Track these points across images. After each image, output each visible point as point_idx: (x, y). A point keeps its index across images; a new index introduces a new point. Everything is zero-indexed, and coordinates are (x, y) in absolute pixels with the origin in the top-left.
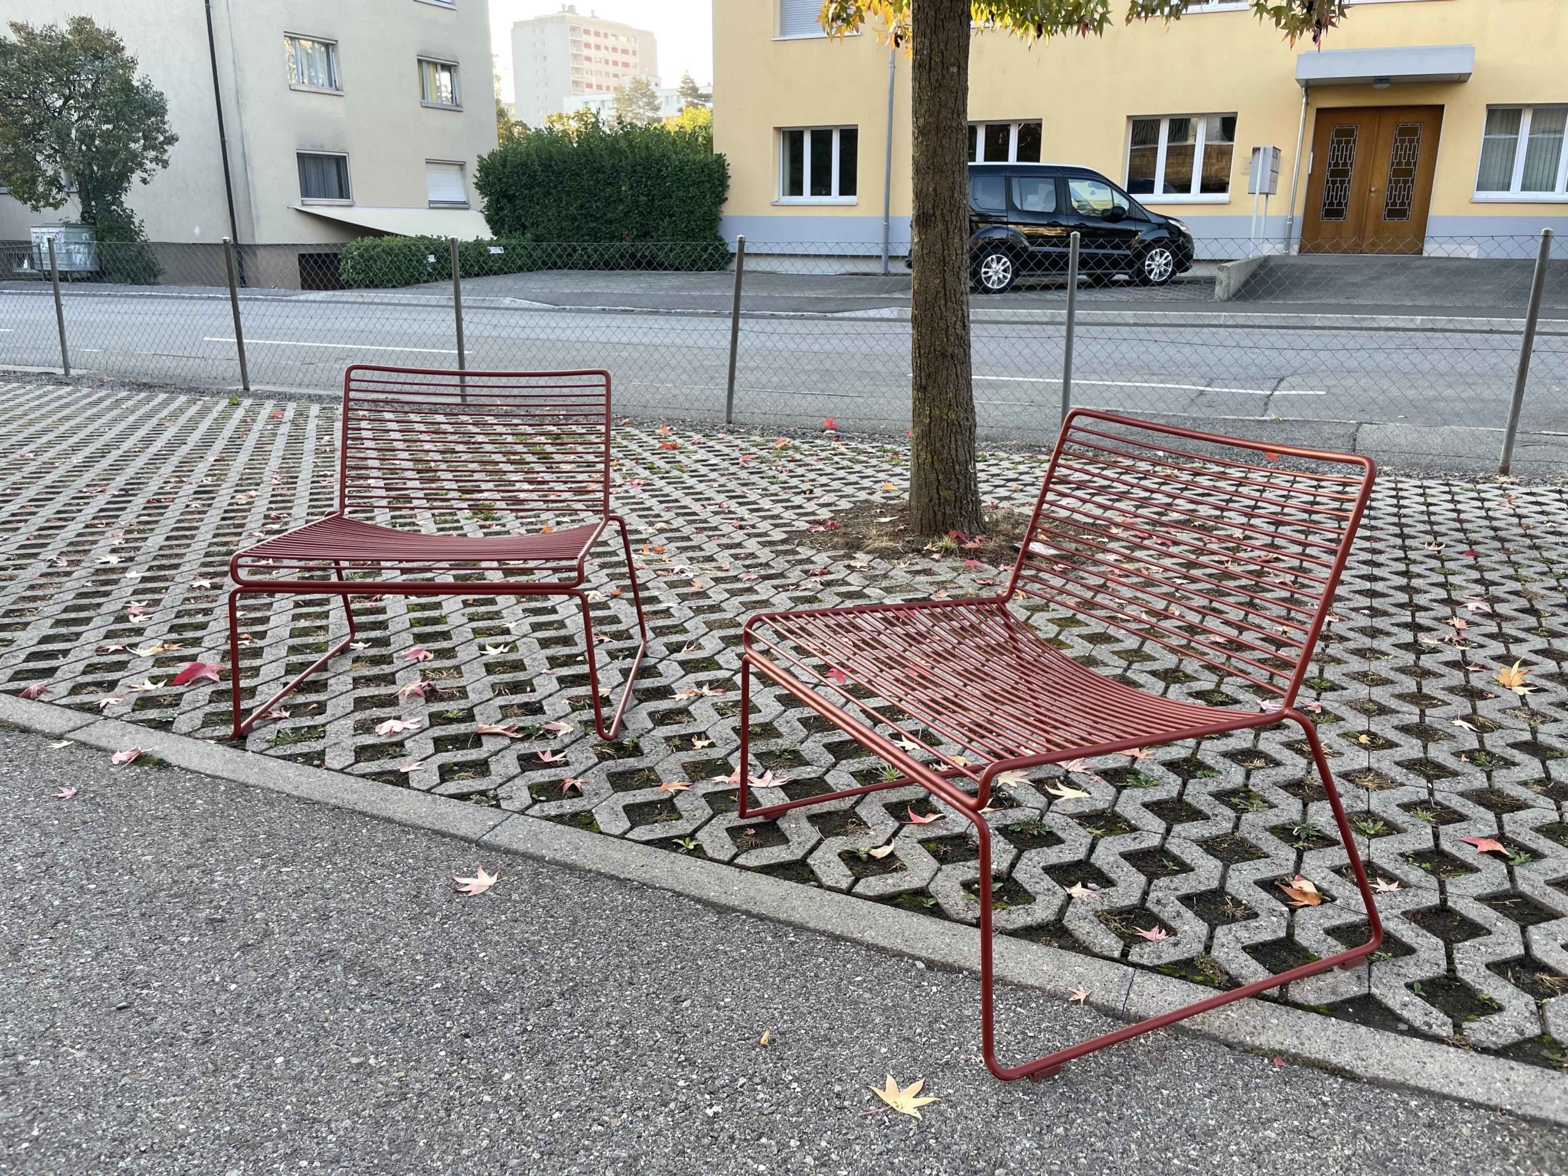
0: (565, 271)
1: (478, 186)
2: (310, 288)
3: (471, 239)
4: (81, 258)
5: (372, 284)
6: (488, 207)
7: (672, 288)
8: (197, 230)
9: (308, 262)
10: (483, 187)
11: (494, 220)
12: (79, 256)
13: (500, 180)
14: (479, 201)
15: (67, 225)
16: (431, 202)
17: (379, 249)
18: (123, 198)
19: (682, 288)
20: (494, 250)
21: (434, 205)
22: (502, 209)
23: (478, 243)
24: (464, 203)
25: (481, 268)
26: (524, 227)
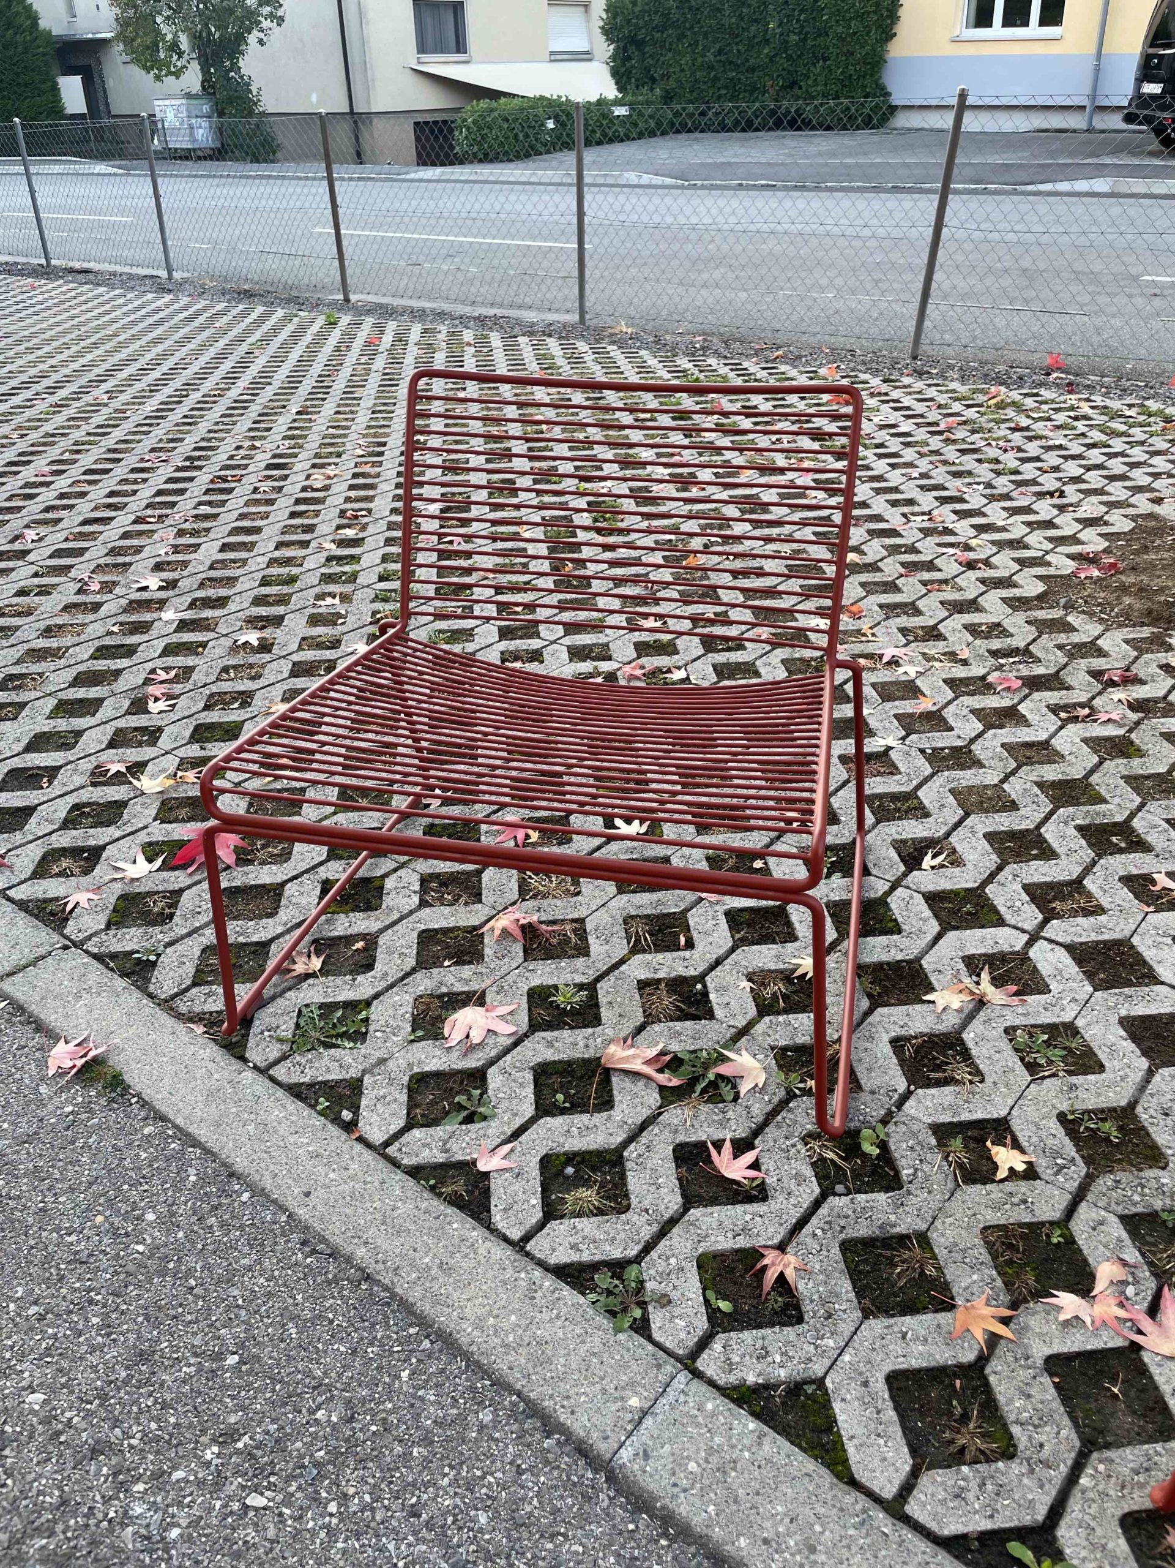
0: (697, 135)
1: (605, 31)
2: (425, 164)
3: (594, 98)
4: (203, 135)
5: (486, 157)
6: (614, 58)
7: (820, 154)
8: (314, 98)
9: (423, 131)
10: (608, 32)
11: (620, 75)
12: (201, 131)
13: (629, 21)
14: (604, 49)
15: (189, 96)
16: (552, 53)
17: (496, 114)
18: (241, 63)
19: (834, 155)
20: (621, 111)
21: (557, 57)
22: (629, 58)
23: (601, 102)
24: (587, 53)
25: (605, 135)
26: (653, 80)
